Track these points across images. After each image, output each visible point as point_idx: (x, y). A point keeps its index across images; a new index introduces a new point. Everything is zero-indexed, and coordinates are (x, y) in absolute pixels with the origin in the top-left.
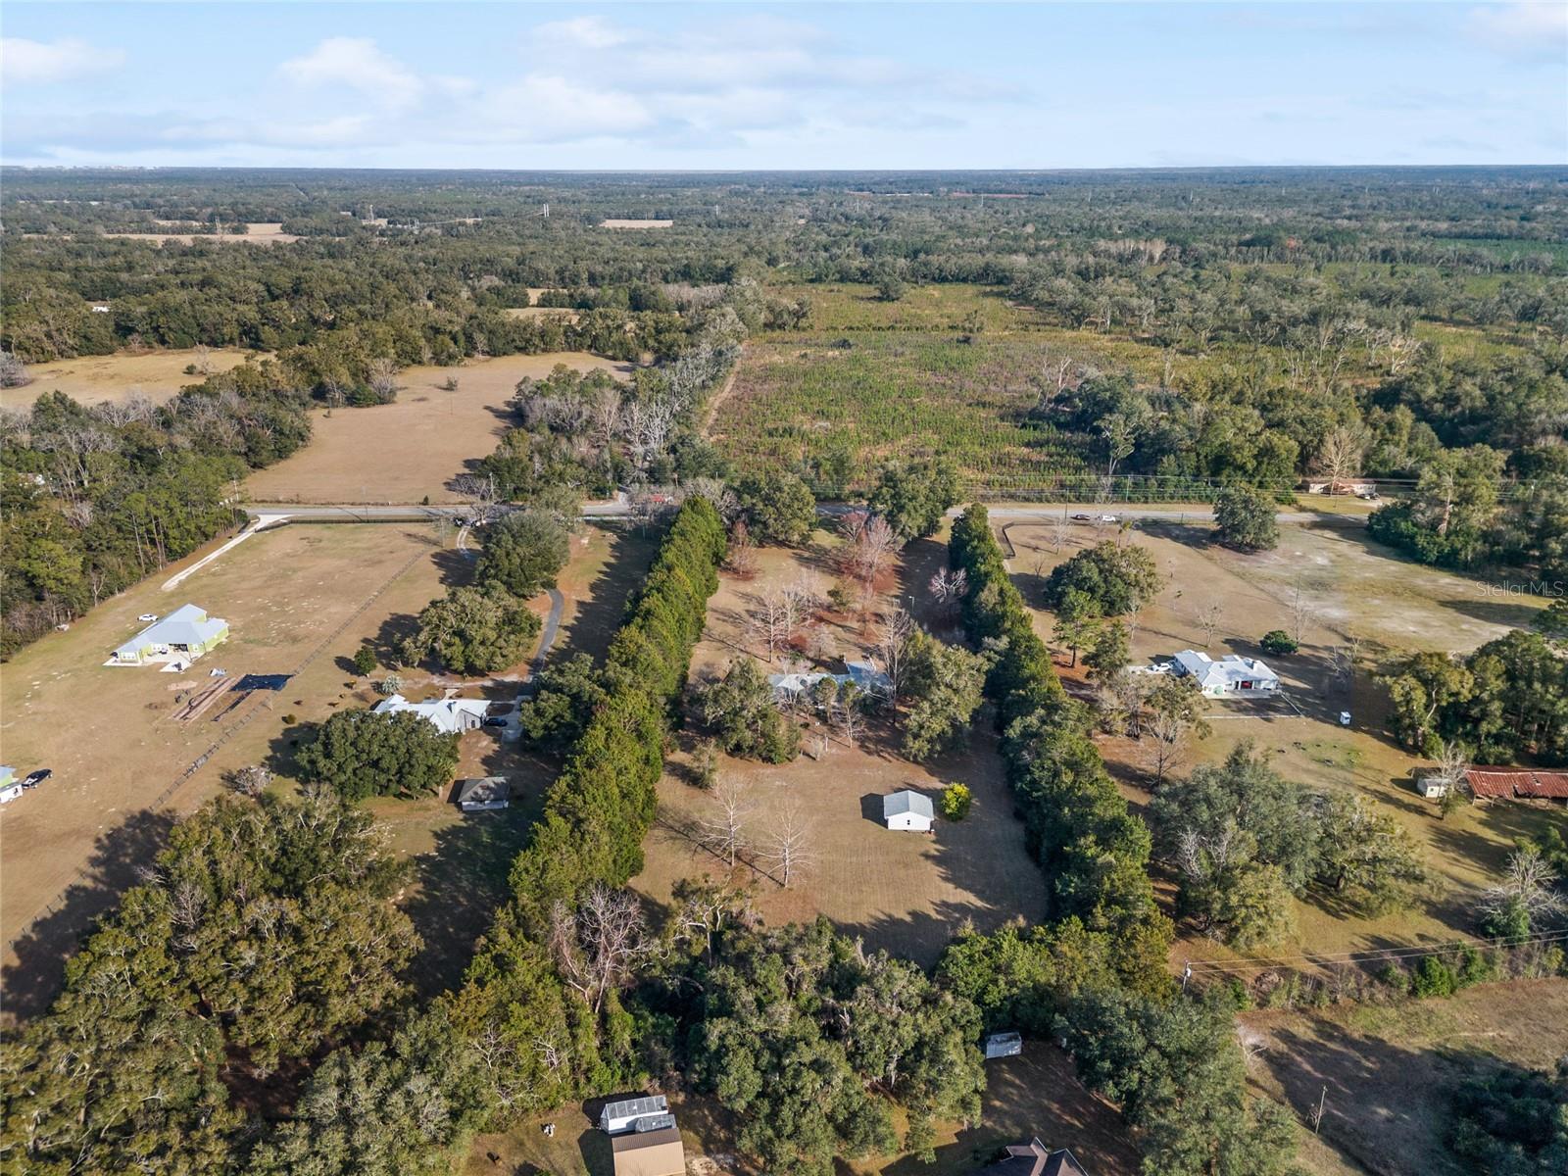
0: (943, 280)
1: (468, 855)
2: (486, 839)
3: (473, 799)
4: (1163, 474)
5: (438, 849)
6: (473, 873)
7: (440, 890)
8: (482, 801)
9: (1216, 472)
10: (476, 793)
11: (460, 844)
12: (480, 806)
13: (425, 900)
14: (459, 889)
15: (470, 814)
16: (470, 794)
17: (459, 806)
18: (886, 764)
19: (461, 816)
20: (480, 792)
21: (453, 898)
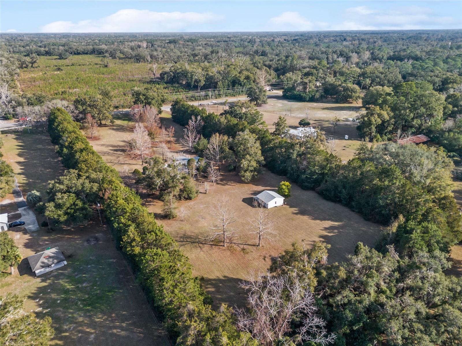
0: (78, 54)
1: (65, 300)
2: (69, 286)
3: (43, 267)
4: (219, 88)
5: (40, 306)
6: (80, 310)
7: (66, 331)
8: (49, 266)
9: (234, 86)
10: (43, 263)
11: (54, 296)
12: (48, 270)
13: (60, 342)
14: (81, 324)
15: (44, 277)
16: (39, 264)
17: (33, 274)
18: (234, 187)
19: (39, 280)
20: (46, 261)
21: (79, 331)
